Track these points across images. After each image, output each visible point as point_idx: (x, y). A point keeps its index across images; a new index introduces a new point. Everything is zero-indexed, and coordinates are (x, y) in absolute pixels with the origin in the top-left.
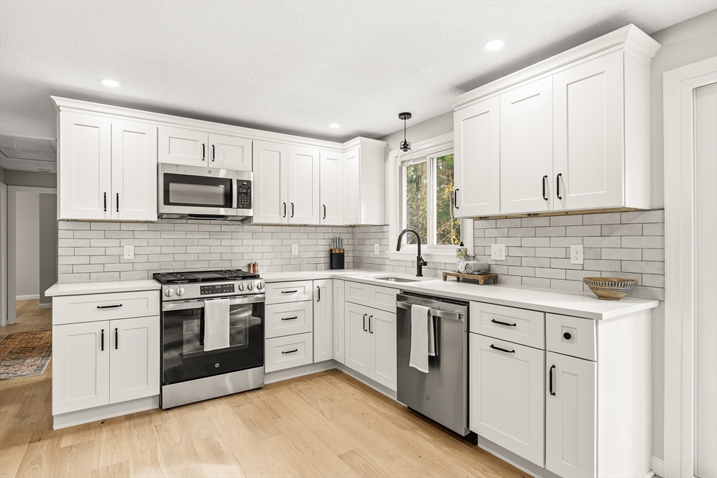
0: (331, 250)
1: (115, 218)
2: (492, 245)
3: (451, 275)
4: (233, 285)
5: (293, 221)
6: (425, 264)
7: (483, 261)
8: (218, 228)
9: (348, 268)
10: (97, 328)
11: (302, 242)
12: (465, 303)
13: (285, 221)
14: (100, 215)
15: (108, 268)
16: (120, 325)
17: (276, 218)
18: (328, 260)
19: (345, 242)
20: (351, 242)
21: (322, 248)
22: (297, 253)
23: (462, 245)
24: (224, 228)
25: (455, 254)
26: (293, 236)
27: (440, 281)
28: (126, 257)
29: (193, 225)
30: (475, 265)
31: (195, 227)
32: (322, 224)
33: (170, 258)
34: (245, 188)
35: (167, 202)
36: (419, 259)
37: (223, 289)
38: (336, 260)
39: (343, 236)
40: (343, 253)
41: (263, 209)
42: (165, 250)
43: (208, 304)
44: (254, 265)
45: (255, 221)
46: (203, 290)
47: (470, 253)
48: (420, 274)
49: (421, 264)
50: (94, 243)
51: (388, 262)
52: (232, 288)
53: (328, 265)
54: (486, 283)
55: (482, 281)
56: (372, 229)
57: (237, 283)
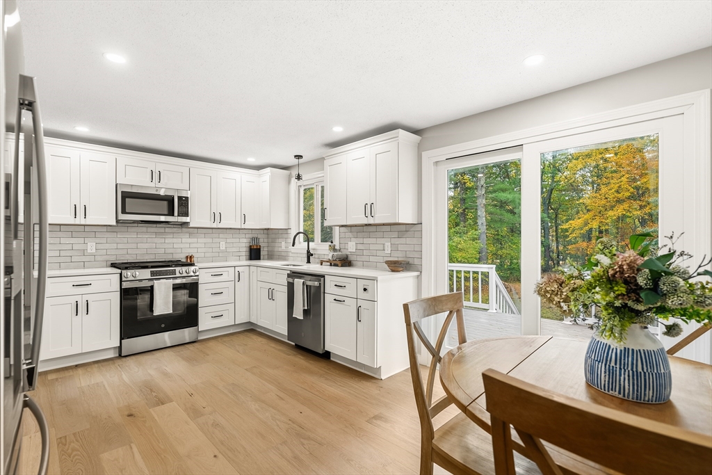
0: (251, 246)
1: (82, 223)
2: (349, 242)
3: (324, 261)
4: (175, 270)
5: (220, 226)
6: (312, 255)
7: (344, 253)
8: (162, 230)
9: (264, 259)
10: (73, 300)
11: (228, 241)
12: (323, 276)
13: (214, 226)
14: (71, 221)
15: (74, 259)
16: (90, 298)
17: (208, 223)
18: (248, 254)
19: (261, 240)
20: (266, 240)
21: (244, 245)
22: (224, 248)
23: (332, 242)
24: (167, 230)
25: (328, 248)
26: (221, 236)
27: (319, 265)
28: (89, 251)
29: (143, 228)
30: (337, 255)
32: (243, 227)
33: (125, 252)
34: (184, 201)
35: (123, 212)
36: (308, 252)
37: (166, 273)
38: (255, 254)
39: (259, 236)
40: (260, 249)
41: (197, 217)
42: (120, 246)
43: (156, 283)
44: (191, 257)
45: (191, 225)
46: (153, 274)
47: (337, 247)
48: (309, 262)
49: (309, 255)
51: (291, 255)
52: (174, 272)
53: (248, 257)
54: (342, 266)
55: (340, 265)
56: (280, 232)
57: (178, 269)
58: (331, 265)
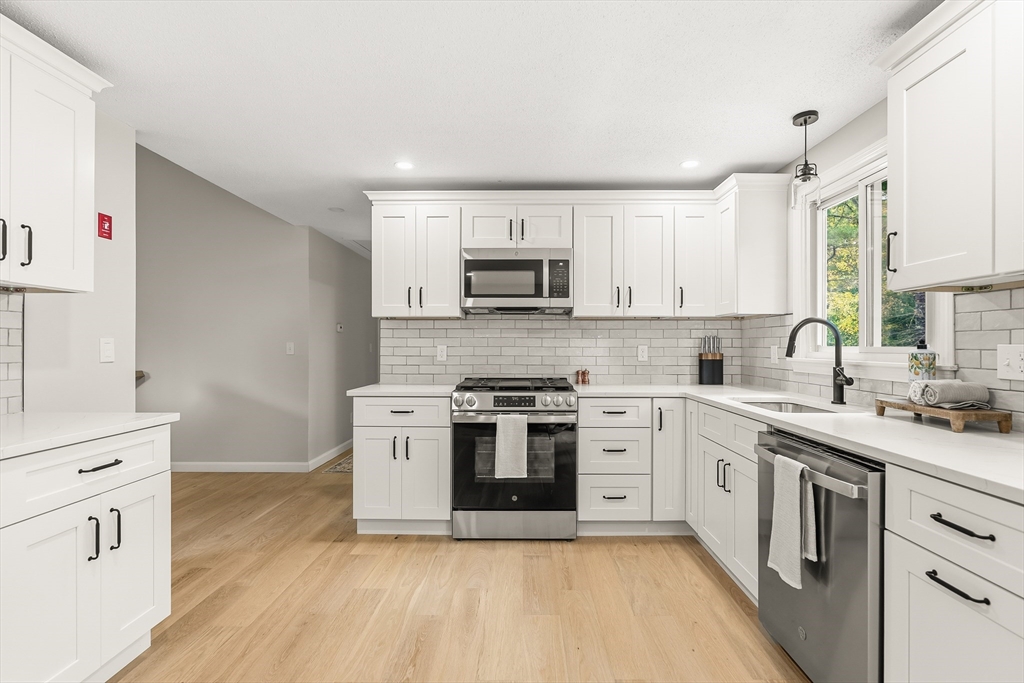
0: (701, 355)
1: (419, 315)
2: (1000, 347)
3: (891, 405)
4: (534, 397)
5: (631, 313)
6: (850, 382)
7: (976, 381)
8: (538, 325)
9: (732, 384)
10: (390, 434)
11: (655, 343)
12: (877, 466)
13: (619, 313)
14: (405, 313)
15: (423, 369)
16: (412, 433)
17: (605, 308)
18: (696, 370)
19: (725, 343)
20: (737, 343)
21: (687, 352)
22: (646, 359)
23: (922, 345)
24: (546, 325)
25: (907, 364)
26: (640, 333)
27: (869, 416)
28: (439, 358)
29: (508, 322)
30: (944, 389)
31: (511, 324)
32: (678, 315)
33: (483, 361)
34: (561, 267)
35: (468, 294)
36: (838, 372)
37: (521, 401)
38: (711, 371)
39: (722, 334)
40: (722, 361)
41: (588, 297)
42: (478, 351)
43: (500, 420)
44: (584, 373)
45: (576, 313)
46: (497, 401)
47: (945, 360)
48: (839, 399)
49: (841, 386)
50: (411, 342)
51: (791, 377)
52: (532, 401)
53: (697, 378)
54: (968, 428)
55: (960, 424)
56: (768, 322)
57: (539, 396)
58: (918, 418)
